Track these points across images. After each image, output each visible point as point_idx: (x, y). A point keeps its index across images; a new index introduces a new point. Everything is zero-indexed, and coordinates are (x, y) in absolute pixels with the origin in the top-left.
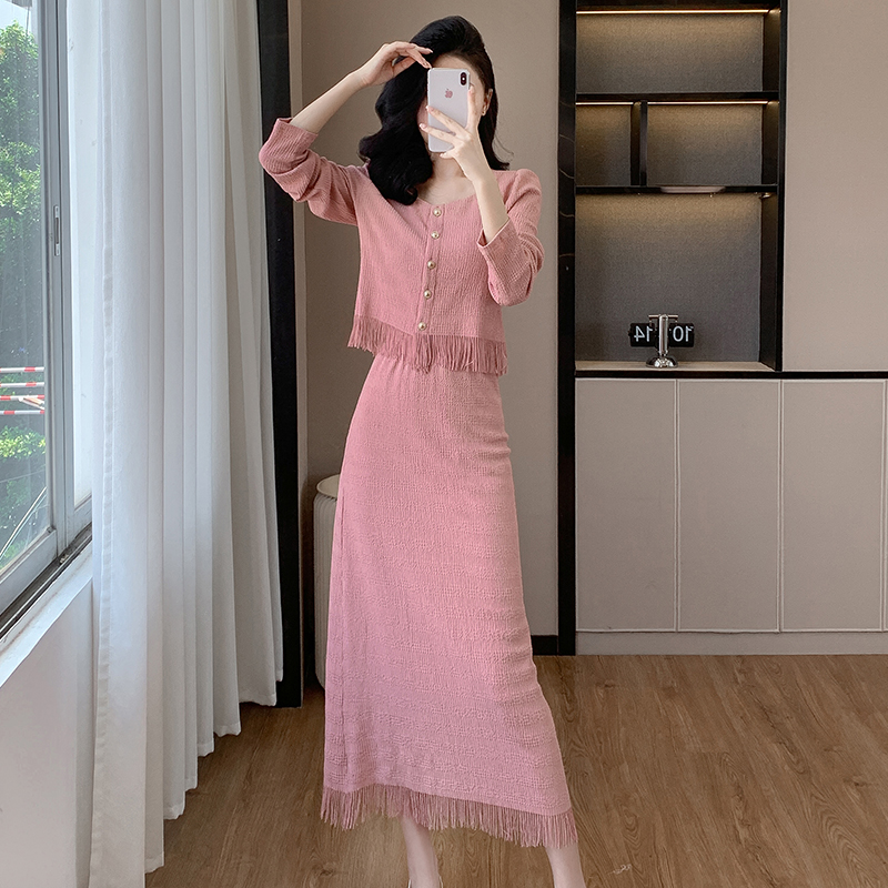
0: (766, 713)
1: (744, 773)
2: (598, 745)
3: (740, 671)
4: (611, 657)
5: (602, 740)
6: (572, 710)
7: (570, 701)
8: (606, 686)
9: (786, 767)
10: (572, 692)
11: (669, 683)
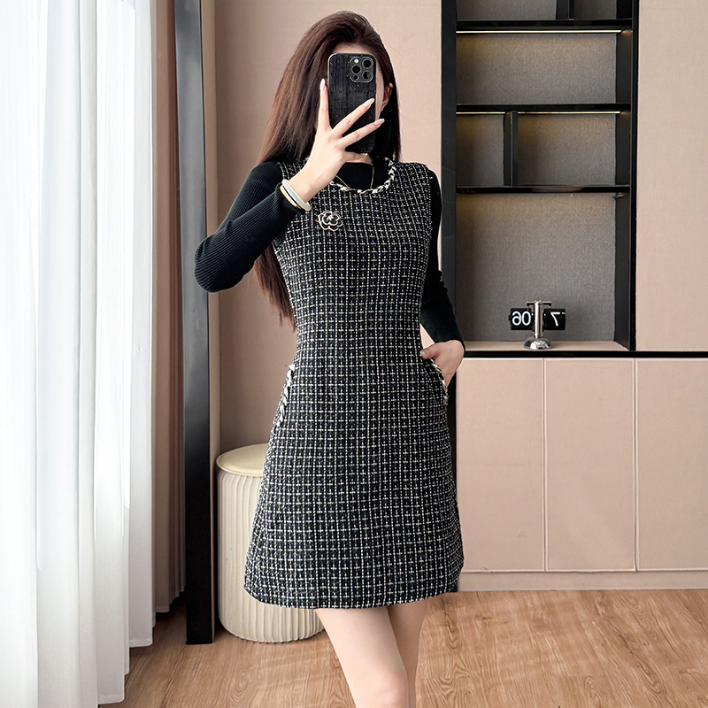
0: (625, 641)
1: (604, 693)
2: (479, 668)
3: (600, 604)
4: (488, 592)
5: (482, 664)
6: (455, 639)
7: (453, 632)
8: (484, 618)
9: (644, 689)
10: (454, 624)
11: (539, 616)
